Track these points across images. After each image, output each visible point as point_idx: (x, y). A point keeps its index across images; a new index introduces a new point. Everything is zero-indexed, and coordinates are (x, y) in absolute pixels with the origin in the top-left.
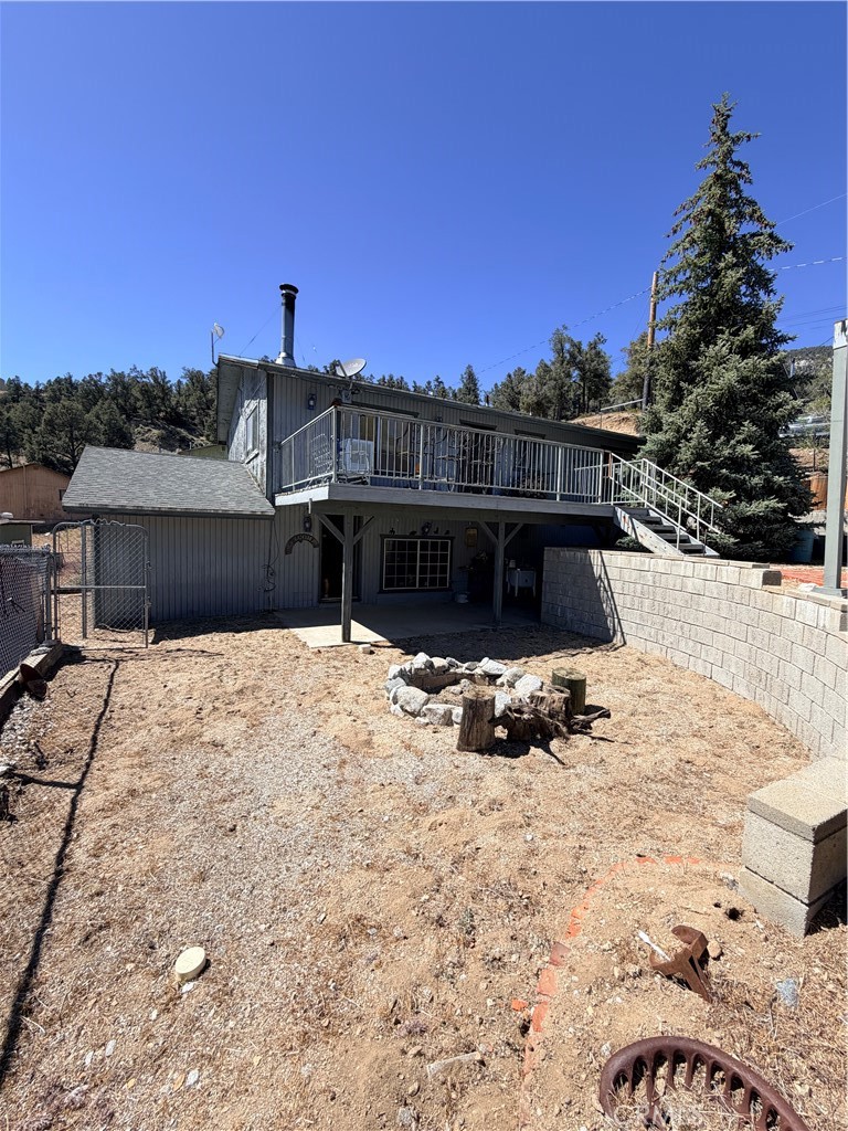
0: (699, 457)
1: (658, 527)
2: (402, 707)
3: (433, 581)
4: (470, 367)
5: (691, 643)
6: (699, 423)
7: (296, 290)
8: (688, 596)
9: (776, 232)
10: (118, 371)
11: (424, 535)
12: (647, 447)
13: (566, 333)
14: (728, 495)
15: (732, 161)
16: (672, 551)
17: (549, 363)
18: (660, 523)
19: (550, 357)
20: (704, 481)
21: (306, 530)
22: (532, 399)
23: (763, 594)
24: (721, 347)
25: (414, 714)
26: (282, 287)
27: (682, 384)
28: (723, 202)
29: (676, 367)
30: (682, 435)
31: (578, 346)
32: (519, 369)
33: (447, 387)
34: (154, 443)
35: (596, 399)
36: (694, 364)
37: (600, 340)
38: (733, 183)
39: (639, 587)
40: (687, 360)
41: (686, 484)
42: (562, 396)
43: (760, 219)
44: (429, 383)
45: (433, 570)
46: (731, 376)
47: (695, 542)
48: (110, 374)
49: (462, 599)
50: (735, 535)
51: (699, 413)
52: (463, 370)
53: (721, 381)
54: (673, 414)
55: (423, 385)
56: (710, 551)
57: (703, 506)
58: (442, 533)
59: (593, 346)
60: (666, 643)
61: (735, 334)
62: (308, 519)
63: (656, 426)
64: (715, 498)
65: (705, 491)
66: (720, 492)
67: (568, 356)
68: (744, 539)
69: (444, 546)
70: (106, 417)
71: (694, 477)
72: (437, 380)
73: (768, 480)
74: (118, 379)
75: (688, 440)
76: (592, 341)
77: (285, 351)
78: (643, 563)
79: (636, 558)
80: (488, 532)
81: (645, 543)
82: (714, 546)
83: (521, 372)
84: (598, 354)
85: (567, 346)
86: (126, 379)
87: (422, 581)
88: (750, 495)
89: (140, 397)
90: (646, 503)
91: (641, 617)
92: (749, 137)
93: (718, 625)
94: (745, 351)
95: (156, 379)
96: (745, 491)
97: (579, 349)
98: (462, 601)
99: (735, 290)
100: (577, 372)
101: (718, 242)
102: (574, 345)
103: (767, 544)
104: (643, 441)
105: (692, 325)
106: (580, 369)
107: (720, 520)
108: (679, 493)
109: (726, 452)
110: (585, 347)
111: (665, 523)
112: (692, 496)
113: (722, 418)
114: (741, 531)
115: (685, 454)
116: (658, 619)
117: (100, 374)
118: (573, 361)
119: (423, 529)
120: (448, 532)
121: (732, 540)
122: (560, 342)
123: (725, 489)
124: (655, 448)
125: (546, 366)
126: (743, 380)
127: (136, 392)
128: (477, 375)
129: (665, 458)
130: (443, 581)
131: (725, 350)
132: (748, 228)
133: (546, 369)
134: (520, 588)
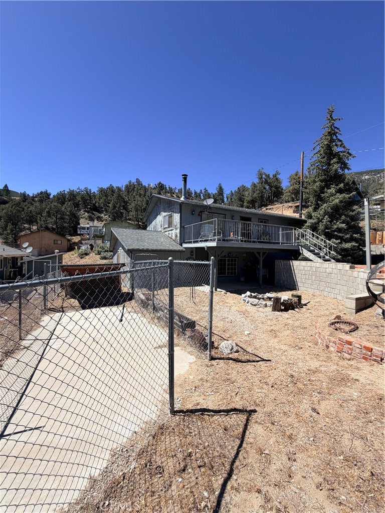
0: (326, 228)
1: (314, 253)
2: (251, 304)
3: (232, 273)
4: (220, 184)
5: (329, 289)
6: (326, 217)
7: (187, 176)
8: (327, 274)
9: (350, 152)
10: (72, 189)
11: (229, 257)
12: (307, 224)
13: (263, 171)
14: (337, 241)
15: (334, 127)
16: (320, 260)
17: (256, 183)
18: (314, 251)
19: (256, 181)
20: (329, 236)
21: (192, 255)
22: (249, 198)
23: (350, 272)
24: (332, 190)
25: (255, 305)
26: (183, 175)
27: (319, 202)
28: (332, 141)
29: (316, 196)
30: (320, 221)
31: (268, 176)
32: (243, 185)
33: (210, 193)
34: (86, 219)
35: (277, 197)
36: (323, 195)
37: (278, 173)
38: (335, 134)
39: (311, 272)
40: (320, 193)
41: (323, 237)
42: (262, 197)
43: (344, 147)
44: (201, 190)
45: (232, 269)
46: (337, 201)
47: (327, 257)
48: (68, 190)
49: (242, 279)
50: (341, 255)
51: (326, 213)
52: (217, 186)
53: (333, 202)
54: (316, 213)
55: (198, 191)
56: (333, 261)
57: (329, 245)
58: (234, 256)
59: (275, 176)
60: (321, 289)
61: (337, 185)
62: (192, 252)
63: (310, 217)
64: (333, 242)
65: (329, 240)
66: (334, 240)
67: (264, 180)
68: (344, 256)
69: (235, 260)
70: (69, 209)
71: (325, 235)
72: (205, 189)
73: (351, 236)
74: (71, 193)
75: (323, 222)
76: (274, 174)
77: (184, 196)
78: (312, 265)
79: (309, 263)
80: (257, 255)
81: (311, 258)
82: (334, 259)
83: (244, 187)
84: (277, 179)
85: (264, 176)
86: (75, 192)
87: (228, 273)
88: (346, 241)
89: (81, 200)
90: (309, 244)
91: (312, 282)
92: (339, 119)
93: (337, 282)
94: (340, 191)
95: (87, 192)
96: (344, 239)
97: (269, 177)
98: (242, 280)
99: (336, 170)
100: (268, 187)
101: (330, 154)
102: (266, 175)
103: (353, 258)
104: (305, 222)
105: (322, 181)
106: (269, 185)
107: (335, 250)
108: (321, 241)
109: (336, 227)
110: (271, 176)
111: (316, 251)
112: (325, 242)
113: (334, 215)
114: (343, 253)
115: (321, 227)
116: (318, 282)
117: (64, 191)
118: (266, 182)
119: (228, 254)
120: (236, 255)
121: (340, 257)
122: (261, 175)
123: (336, 239)
124: (310, 224)
125: (255, 184)
126: (341, 202)
127: (79, 198)
128: (223, 187)
129: (314, 228)
130: (235, 273)
131: (334, 191)
132: (340, 149)
133: (254, 185)
134: (263, 275)
